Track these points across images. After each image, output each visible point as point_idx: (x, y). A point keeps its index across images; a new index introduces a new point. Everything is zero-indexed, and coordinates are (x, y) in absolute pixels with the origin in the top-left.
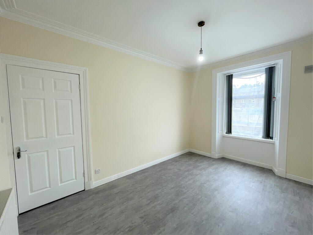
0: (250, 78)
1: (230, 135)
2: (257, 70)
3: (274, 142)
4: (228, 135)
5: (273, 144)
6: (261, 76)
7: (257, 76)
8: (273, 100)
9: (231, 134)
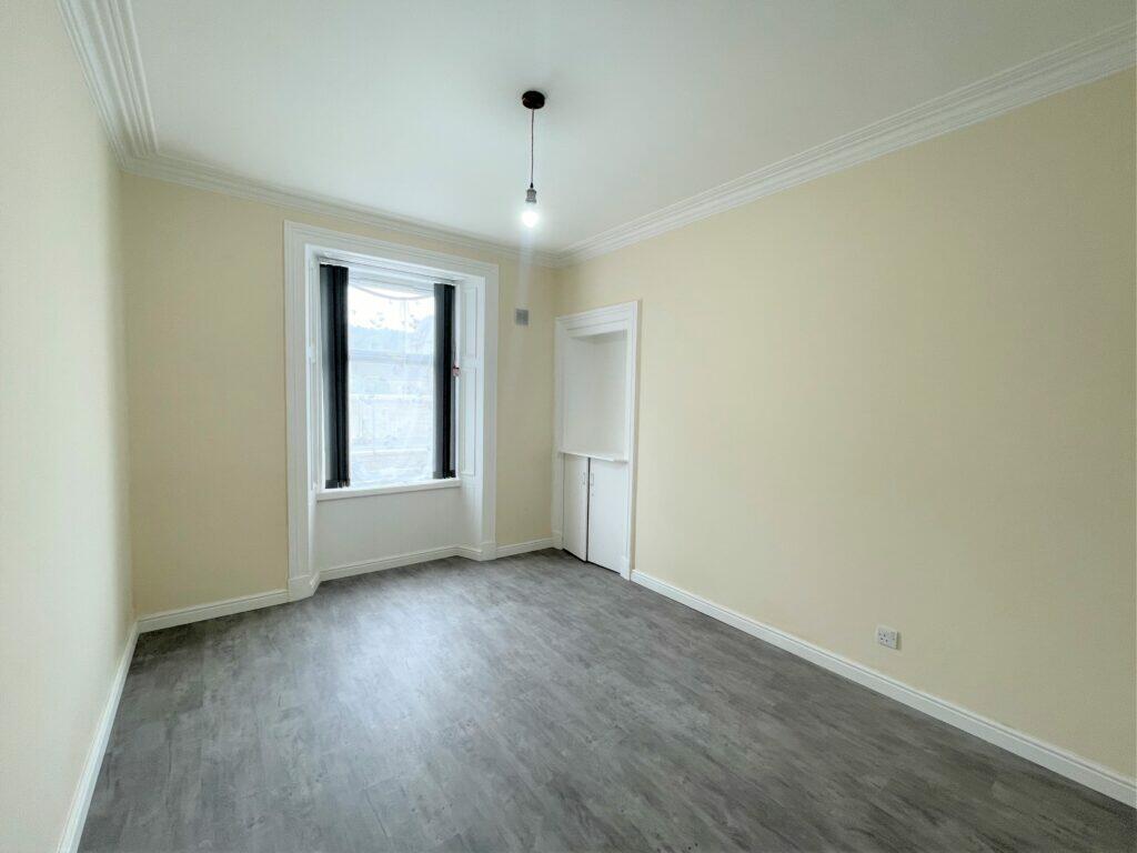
0: (390, 298)
1: (345, 489)
2: (412, 281)
3: (461, 482)
4: (338, 490)
5: (458, 488)
6: (420, 301)
7: (410, 299)
8: (454, 372)
9: (347, 485)
